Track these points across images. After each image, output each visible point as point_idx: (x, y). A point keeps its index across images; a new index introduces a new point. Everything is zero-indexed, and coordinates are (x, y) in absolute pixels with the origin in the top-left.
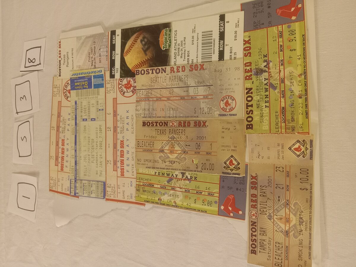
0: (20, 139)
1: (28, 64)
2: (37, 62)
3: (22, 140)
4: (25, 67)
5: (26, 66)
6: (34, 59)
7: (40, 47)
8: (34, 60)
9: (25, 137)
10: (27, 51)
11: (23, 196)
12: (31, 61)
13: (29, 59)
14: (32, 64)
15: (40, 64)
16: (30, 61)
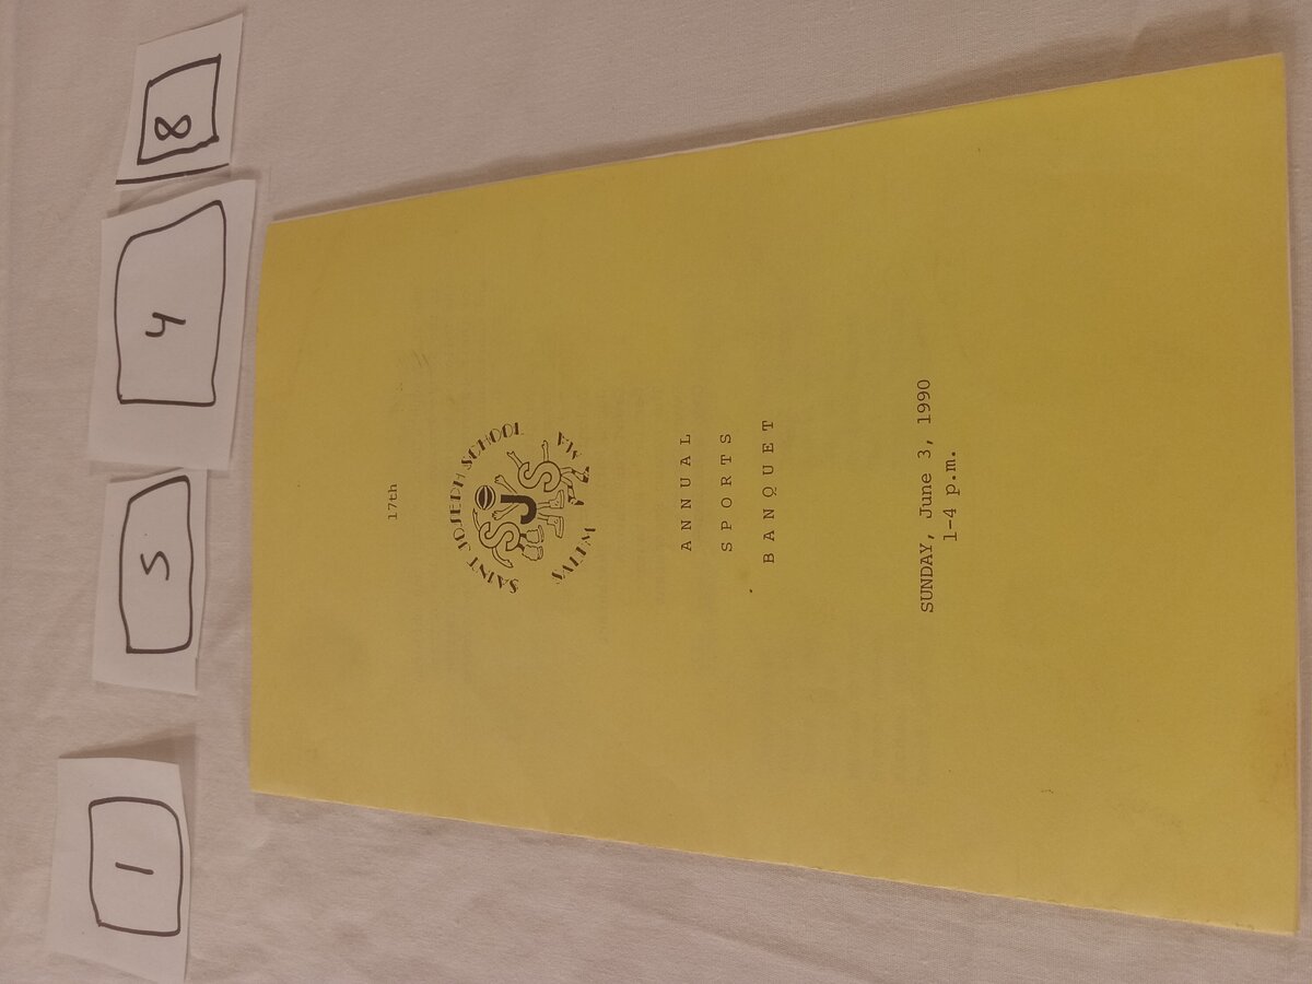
0: (133, 569)
1: (154, 147)
2: (201, 132)
3: (147, 571)
4: (141, 161)
5: (144, 157)
6: (186, 118)
7: (217, 60)
8: (185, 123)
9: (160, 554)
10: (151, 84)
11: (118, 865)
12: (172, 131)
13: (159, 121)
14: (172, 143)
15: (215, 139)
16: (163, 130)
